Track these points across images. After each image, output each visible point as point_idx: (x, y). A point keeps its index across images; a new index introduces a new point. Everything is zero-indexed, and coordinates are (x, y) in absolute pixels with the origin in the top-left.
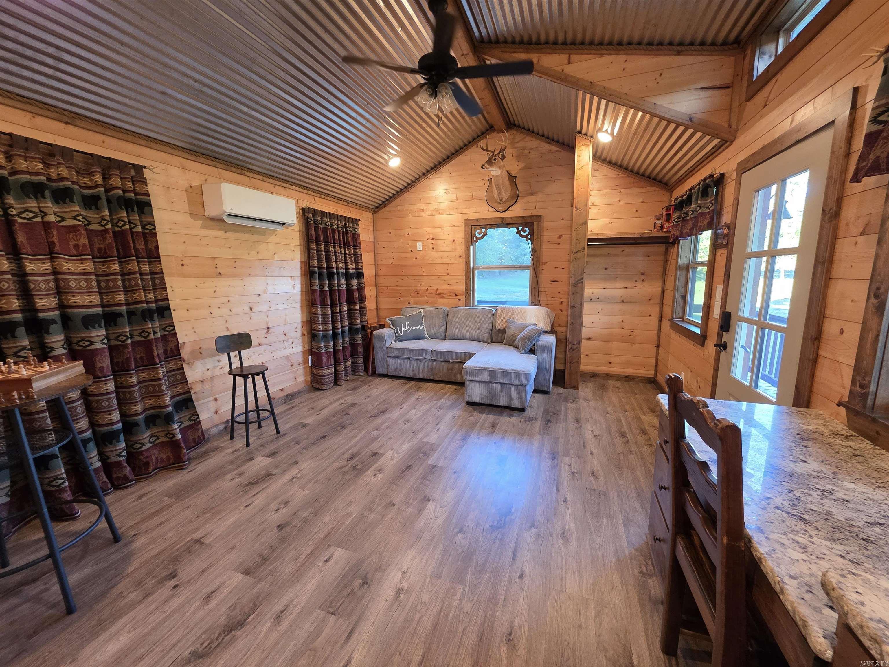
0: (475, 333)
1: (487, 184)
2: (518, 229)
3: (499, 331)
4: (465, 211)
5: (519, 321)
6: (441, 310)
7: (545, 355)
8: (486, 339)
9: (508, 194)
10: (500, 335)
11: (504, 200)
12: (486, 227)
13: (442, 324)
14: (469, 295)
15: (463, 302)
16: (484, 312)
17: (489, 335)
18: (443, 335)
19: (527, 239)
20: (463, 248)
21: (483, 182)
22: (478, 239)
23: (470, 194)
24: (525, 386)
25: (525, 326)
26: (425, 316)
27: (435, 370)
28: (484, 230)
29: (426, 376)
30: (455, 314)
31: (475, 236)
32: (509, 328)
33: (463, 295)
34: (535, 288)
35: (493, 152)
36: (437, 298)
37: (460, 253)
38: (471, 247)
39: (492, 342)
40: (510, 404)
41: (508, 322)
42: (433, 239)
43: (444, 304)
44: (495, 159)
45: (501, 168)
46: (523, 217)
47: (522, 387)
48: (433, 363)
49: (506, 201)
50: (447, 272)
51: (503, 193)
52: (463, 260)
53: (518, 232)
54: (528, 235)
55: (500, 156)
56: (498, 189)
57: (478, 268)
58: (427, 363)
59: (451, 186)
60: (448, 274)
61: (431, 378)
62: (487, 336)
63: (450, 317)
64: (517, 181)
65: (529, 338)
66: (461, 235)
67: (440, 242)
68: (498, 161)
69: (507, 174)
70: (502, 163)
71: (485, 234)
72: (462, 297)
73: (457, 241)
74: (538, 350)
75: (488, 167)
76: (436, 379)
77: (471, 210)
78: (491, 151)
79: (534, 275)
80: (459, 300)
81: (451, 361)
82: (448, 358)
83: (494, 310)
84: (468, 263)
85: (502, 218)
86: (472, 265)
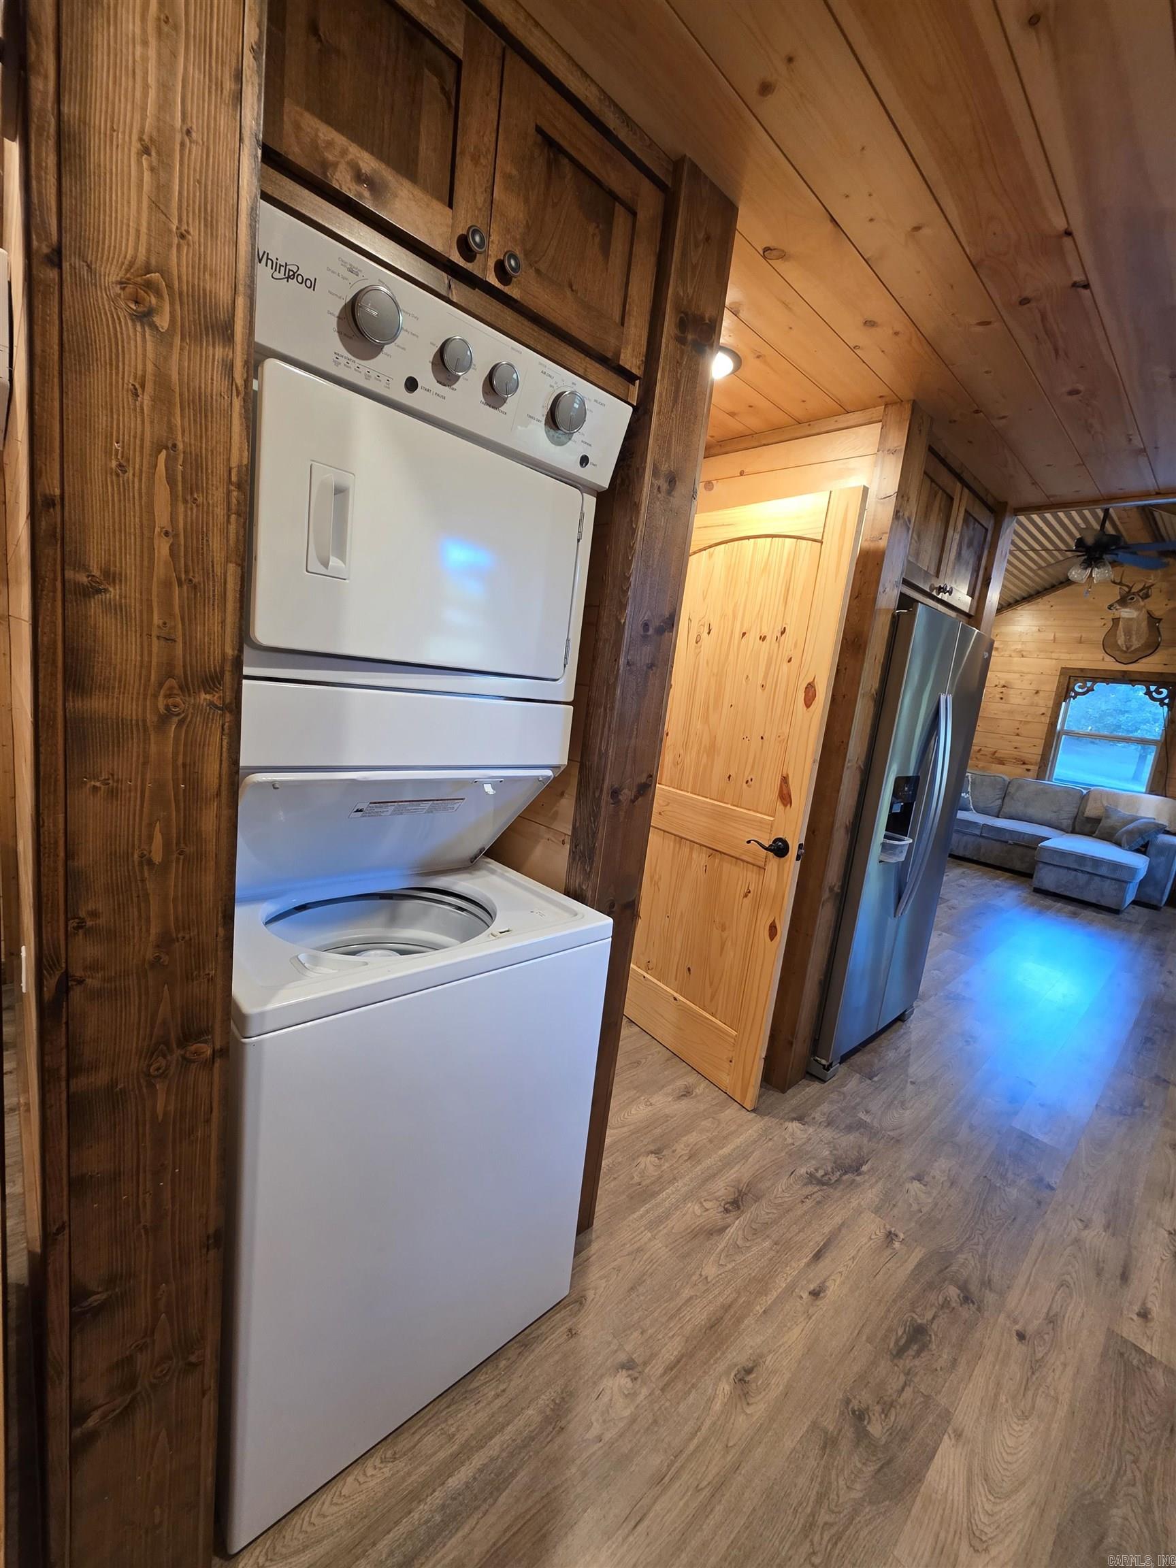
0: (1049, 816)
1: (1110, 624)
2: (1148, 689)
3: (1089, 819)
4: (1064, 656)
5: (1125, 811)
6: (999, 779)
7: (1162, 859)
8: (1064, 826)
9: (1142, 642)
10: (1089, 825)
11: (1133, 648)
12: (1095, 680)
13: (998, 796)
14: (1046, 766)
15: (1033, 773)
16: (1068, 791)
17: (1070, 822)
18: (997, 810)
19: (1162, 704)
20: (1051, 703)
21: (1104, 622)
22: (1077, 694)
23: (1079, 635)
24: (1126, 882)
25: (1136, 819)
26: (973, 783)
27: (983, 850)
28: (1089, 684)
29: (968, 855)
30: (1020, 787)
31: (1073, 690)
32: (1108, 817)
33: (1036, 764)
34: (1161, 772)
35: (1130, 588)
36: (993, 762)
37: (1043, 710)
38: (1064, 703)
39: (1073, 832)
40: (1098, 901)
41: (1107, 810)
42: (1004, 686)
43: (1005, 772)
44: (1132, 599)
45: (1139, 609)
46: (1161, 674)
47: (1122, 883)
48: (981, 840)
49: (1136, 650)
50: (1017, 731)
51: (1134, 638)
52: (1047, 720)
53: (1149, 693)
54: (1165, 698)
55: (1141, 594)
56: (1128, 633)
57: (1067, 733)
58: (973, 838)
59: (1048, 623)
60: (1018, 735)
61: (975, 858)
62: (1067, 823)
63: (1012, 790)
64: (1162, 626)
65: (1141, 832)
66: (1051, 686)
67: (1012, 691)
68: (1138, 601)
69: (1146, 615)
70: (1142, 603)
71: (1091, 689)
72: (1034, 768)
73: (1041, 694)
74: (1151, 849)
75: (1118, 607)
76: (983, 860)
77: (1074, 656)
78: (1127, 586)
79: (1164, 754)
80: (1028, 770)
81: (1010, 842)
82: (1007, 837)
83: (1085, 792)
84: (1053, 724)
85: (1125, 672)
86: (1059, 727)
